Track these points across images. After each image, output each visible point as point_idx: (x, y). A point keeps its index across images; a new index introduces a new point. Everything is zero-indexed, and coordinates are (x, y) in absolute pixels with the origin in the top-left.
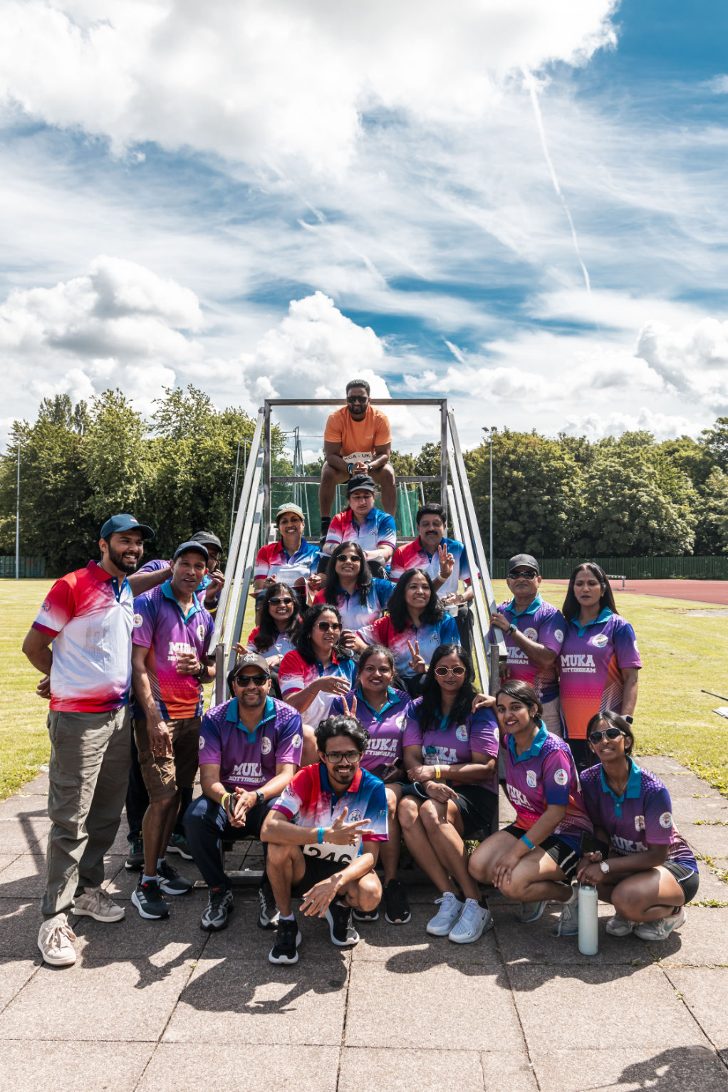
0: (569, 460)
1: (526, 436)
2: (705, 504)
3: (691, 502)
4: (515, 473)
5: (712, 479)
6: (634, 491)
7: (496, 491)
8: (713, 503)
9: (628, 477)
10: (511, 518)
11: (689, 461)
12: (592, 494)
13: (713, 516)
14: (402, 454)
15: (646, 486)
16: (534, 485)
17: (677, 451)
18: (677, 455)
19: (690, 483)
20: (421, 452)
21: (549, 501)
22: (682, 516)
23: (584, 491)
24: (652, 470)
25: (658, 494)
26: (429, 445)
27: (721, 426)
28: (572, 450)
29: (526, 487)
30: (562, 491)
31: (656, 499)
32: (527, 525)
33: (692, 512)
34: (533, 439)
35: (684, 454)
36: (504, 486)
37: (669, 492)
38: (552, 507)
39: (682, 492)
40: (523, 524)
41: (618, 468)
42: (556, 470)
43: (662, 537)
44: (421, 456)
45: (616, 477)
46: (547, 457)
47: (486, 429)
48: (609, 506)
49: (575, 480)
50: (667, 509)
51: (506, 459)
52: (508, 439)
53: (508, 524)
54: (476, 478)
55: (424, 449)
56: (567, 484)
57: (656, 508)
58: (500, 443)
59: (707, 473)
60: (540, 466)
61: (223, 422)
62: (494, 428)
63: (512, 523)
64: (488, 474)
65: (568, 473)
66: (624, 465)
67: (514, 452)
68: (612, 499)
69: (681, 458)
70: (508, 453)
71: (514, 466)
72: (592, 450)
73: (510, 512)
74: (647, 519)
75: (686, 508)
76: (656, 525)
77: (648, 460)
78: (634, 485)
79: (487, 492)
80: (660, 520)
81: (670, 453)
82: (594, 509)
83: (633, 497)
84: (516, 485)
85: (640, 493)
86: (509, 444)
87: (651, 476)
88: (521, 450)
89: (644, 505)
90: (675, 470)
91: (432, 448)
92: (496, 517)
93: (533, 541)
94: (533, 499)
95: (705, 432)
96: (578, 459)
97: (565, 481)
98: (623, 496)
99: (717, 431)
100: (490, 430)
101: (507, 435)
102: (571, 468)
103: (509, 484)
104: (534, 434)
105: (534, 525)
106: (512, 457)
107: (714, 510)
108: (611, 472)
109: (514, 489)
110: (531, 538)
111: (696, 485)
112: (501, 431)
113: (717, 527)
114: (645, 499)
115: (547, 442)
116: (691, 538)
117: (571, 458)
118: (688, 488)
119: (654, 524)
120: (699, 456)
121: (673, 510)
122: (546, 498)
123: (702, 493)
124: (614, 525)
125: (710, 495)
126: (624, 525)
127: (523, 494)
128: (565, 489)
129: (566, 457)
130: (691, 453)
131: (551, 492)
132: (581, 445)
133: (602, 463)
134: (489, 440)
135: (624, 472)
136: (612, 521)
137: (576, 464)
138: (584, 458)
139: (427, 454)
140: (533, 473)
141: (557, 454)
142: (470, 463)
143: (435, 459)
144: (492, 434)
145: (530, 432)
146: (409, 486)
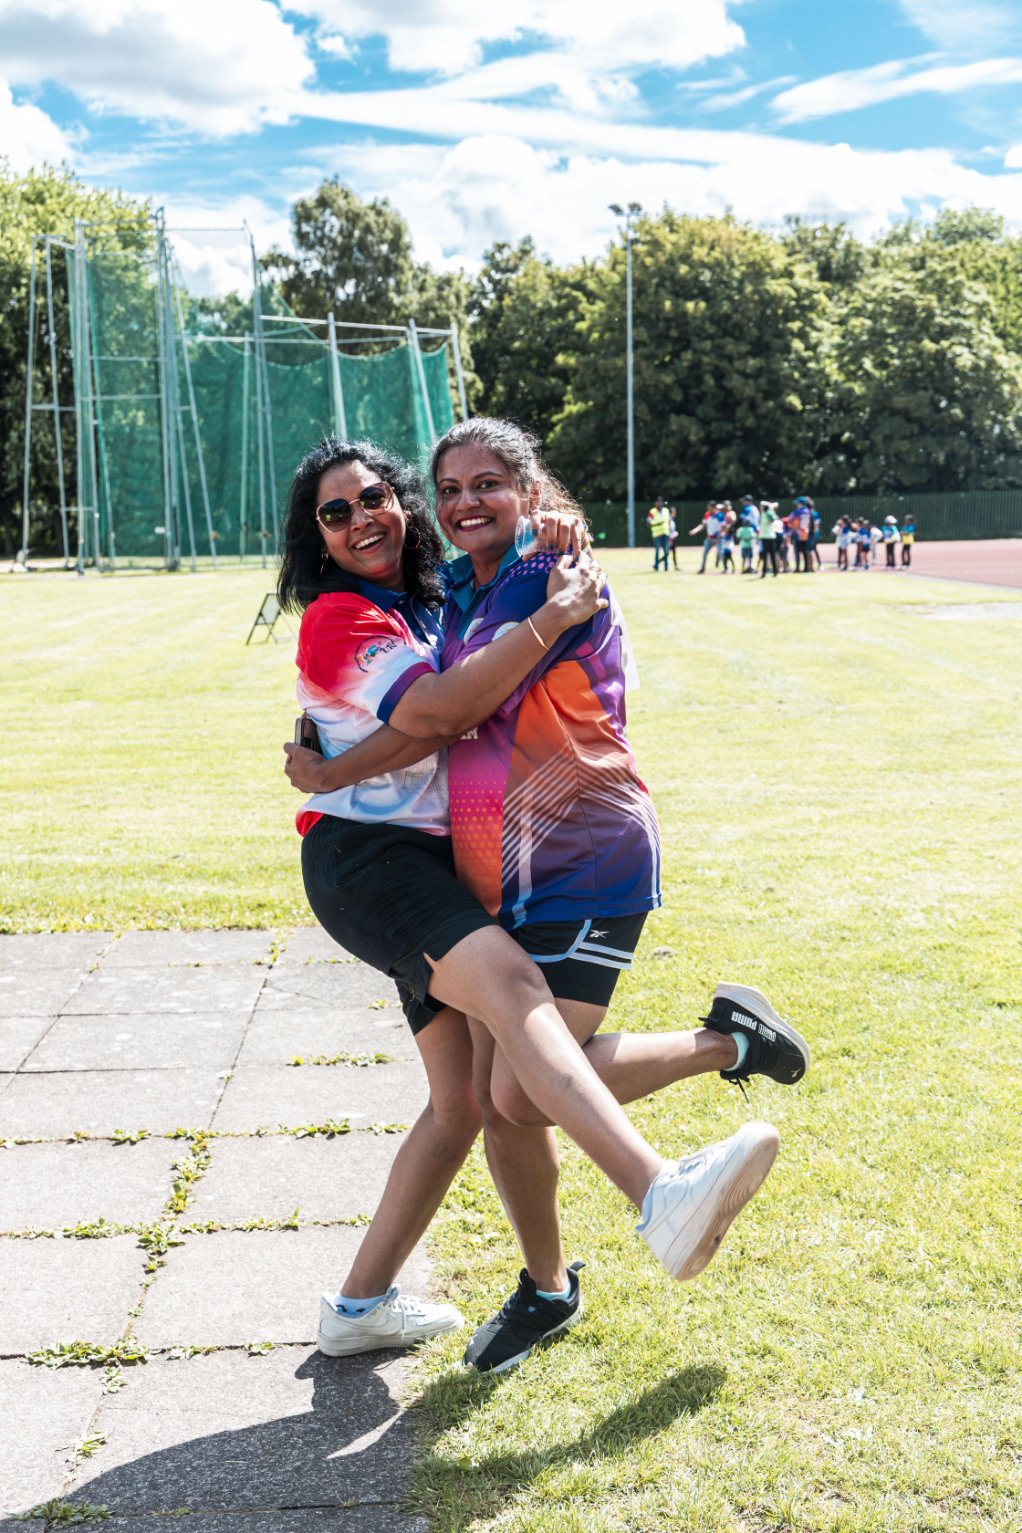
0: (805, 276)
1: (711, 223)
4: (686, 307)
6: (945, 343)
9: (931, 315)
10: (683, 409)
12: (850, 353)
14: (440, 268)
15: (967, 332)
16: (725, 333)
20: (484, 263)
21: (759, 371)
24: (983, 297)
25: (994, 349)
26: (500, 247)
28: (815, 254)
29: (709, 337)
30: (788, 350)
31: (990, 362)
32: (714, 425)
34: (724, 232)
36: (661, 338)
38: (769, 382)
40: (705, 423)
41: (909, 290)
42: (776, 300)
44: (486, 273)
45: (905, 313)
46: (757, 272)
47: (617, 210)
48: (889, 378)
49: (819, 323)
51: (665, 275)
52: (672, 231)
53: (675, 422)
55: (490, 258)
56: (802, 335)
58: (656, 242)
60: (740, 290)
61: (26, 198)
62: (634, 207)
63: (685, 420)
65: (804, 307)
66: (922, 287)
67: (684, 259)
68: (896, 362)
70: (671, 262)
71: (686, 289)
72: (859, 255)
73: (677, 395)
77: (976, 275)
78: (944, 333)
79: (622, 352)
82: (858, 388)
83: (940, 356)
84: (690, 331)
85: (958, 349)
86: (675, 244)
87: (982, 310)
88: (699, 254)
89: (965, 374)
91: (506, 253)
92: (643, 407)
93: (729, 461)
94: (726, 364)
96: (825, 273)
97: (795, 325)
98: (919, 354)
100: (626, 210)
101: (670, 223)
102: (810, 293)
103: (674, 333)
105: (729, 427)
106: (681, 270)
108: (894, 303)
109: (684, 343)
110: (723, 454)
112: (653, 212)
114: (965, 359)
115: (757, 238)
117: (809, 274)
122: (753, 363)
124: (898, 421)
126: (919, 421)
127: (705, 353)
128: (795, 343)
129: (799, 270)
131: (760, 348)
132: (834, 241)
133: (879, 283)
134: (632, 235)
135: (920, 302)
136: (895, 412)
137: (819, 285)
138: (839, 272)
139: (496, 267)
140: (726, 307)
141: (779, 264)
142: (591, 285)
143: (514, 279)
144: (634, 219)
145: (720, 215)
146: (426, 343)
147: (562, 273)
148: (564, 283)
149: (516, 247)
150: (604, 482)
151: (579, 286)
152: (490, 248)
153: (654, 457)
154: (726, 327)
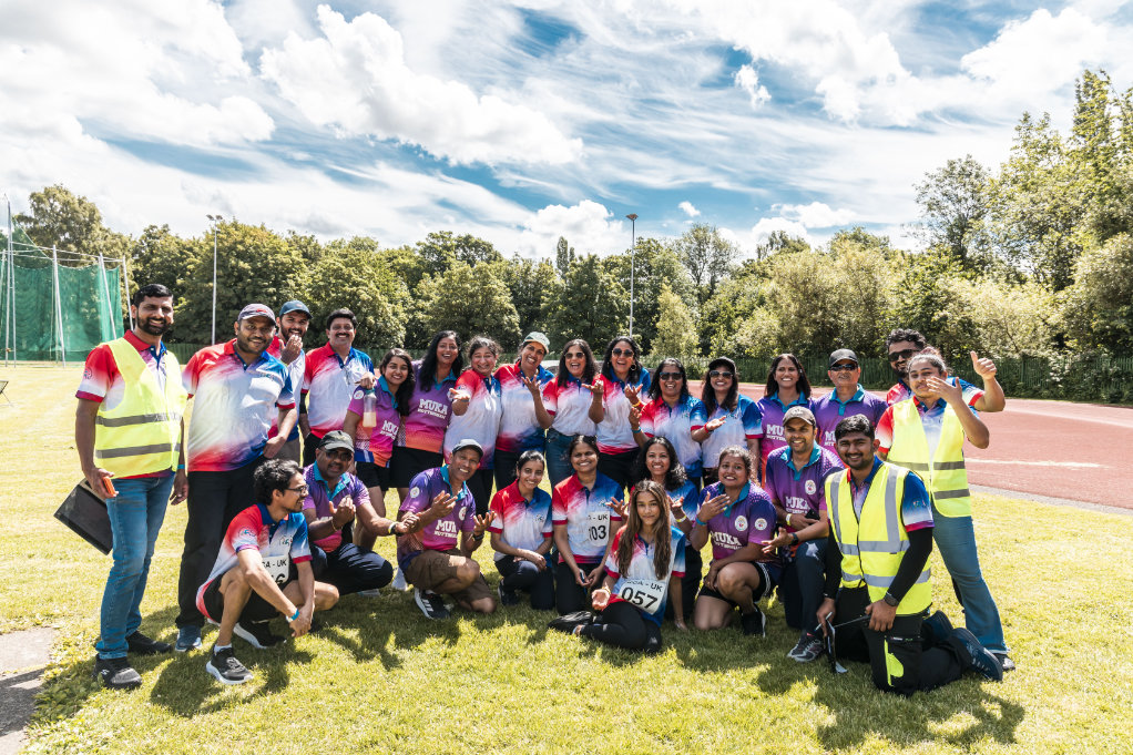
0: (296, 255)
1: (254, 228)
2: (414, 305)
3: (404, 304)
4: (241, 263)
5: (421, 284)
6: (354, 288)
7: (222, 280)
8: (421, 303)
9: (350, 276)
11: (405, 267)
13: (420, 315)
15: (364, 285)
16: (260, 276)
17: (396, 257)
18: (395, 261)
19: (405, 287)
20: (143, 233)
21: (274, 294)
22: (395, 314)
23: (310, 286)
24: (371, 272)
25: (376, 293)
26: (152, 227)
27: (432, 240)
28: (301, 247)
29: (251, 277)
30: (288, 285)
31: (374, 298)
33: (405, 312)
34: (260, 233)
35: (401, 261)
36: (230, 276)
37: (387, 293)
38: (278, 298)
39: (397, 293)
41: (340, 265)
42: (282, 264)
43: (379, 332)
44: (144, 238)
45: (338, 274)
46: (275, 251)
47: (210, 217)
48: (331, 301)
49: (302, 275)
50: (384, 307)
51: (232, 248)
52: (236, 230)
53: (232, 312)
54: (200, 264)
55: (146, 231)
56: (293, 278)
57: (373, 306)
58: (229, 233)
59: (420, 278)
60: (266, 258)
62: (219, 217)
64: (212, 261)
65: (294, 268)
66: (347, 265)
67: (241, 243)
68: (333, 295)
69: (399, 264)
70: (236, 243)
71: (241, 256)
72: (320, 249)
73: (235, 301)
74: (366, 315)
75: (399, 308)
76: (373, 322)
77: (369, 263)
78: (356, 284)
79: (211, 280)
80: (376, 316)
81: (390, 260)
82: (318, 303)
83: (354, 294)
84: (242, 274)
85: (360, 291)
86: (237, 236)
87: (371, 277)
88: (249, 241)
89: (364, 302)
90: (393, 274)
91: (155, 230)
92: (220, 305)
94: (257, 290)
95: (418, 244)
96: (305, 255)
97: (291, 275)
98: (345, 292)
99: (428, 244)
100: (215, 218)
101: (235, 225)
102: (299, 263)
103: (236, 274)
104: (263, 228)
106: (240, 247)
107: (422, 310)
108: (334, 270)
109: (240, 279)
111: (410, 288)
112: (228, 220)
113: (423, 324)
114: (364, 296)
115: (275, 238)
116: (402, 334)
118: (403, 291)
119: (371, 319)
120: (413, 264)
121: (389, 308)
122: (271, 290)
123: (414, 296)
125: (419, 297)
127: (249, 284)
128: (292, 283)
129: (294, 253)
130: (407, 261)
131: (276, 284)
132: (309, 243)
133: (328, 262)
134: (217, 229)
135: (345, 270)
137: (301, 260)
138: (311, 257)
139: (150, 236)
140: (259, 265)
141: (284, 249)
142: (197, 249)
143: (159, 242)
144: (218, 223)
145: (259, 226)
146: (108, 264)
147: (183, 242)
148: (184, 247)
149: (160, 228)
150: (199, 337)
151: (191, 249)
152: (148, 227)
153: (223, 327)
154: (261, 273)
